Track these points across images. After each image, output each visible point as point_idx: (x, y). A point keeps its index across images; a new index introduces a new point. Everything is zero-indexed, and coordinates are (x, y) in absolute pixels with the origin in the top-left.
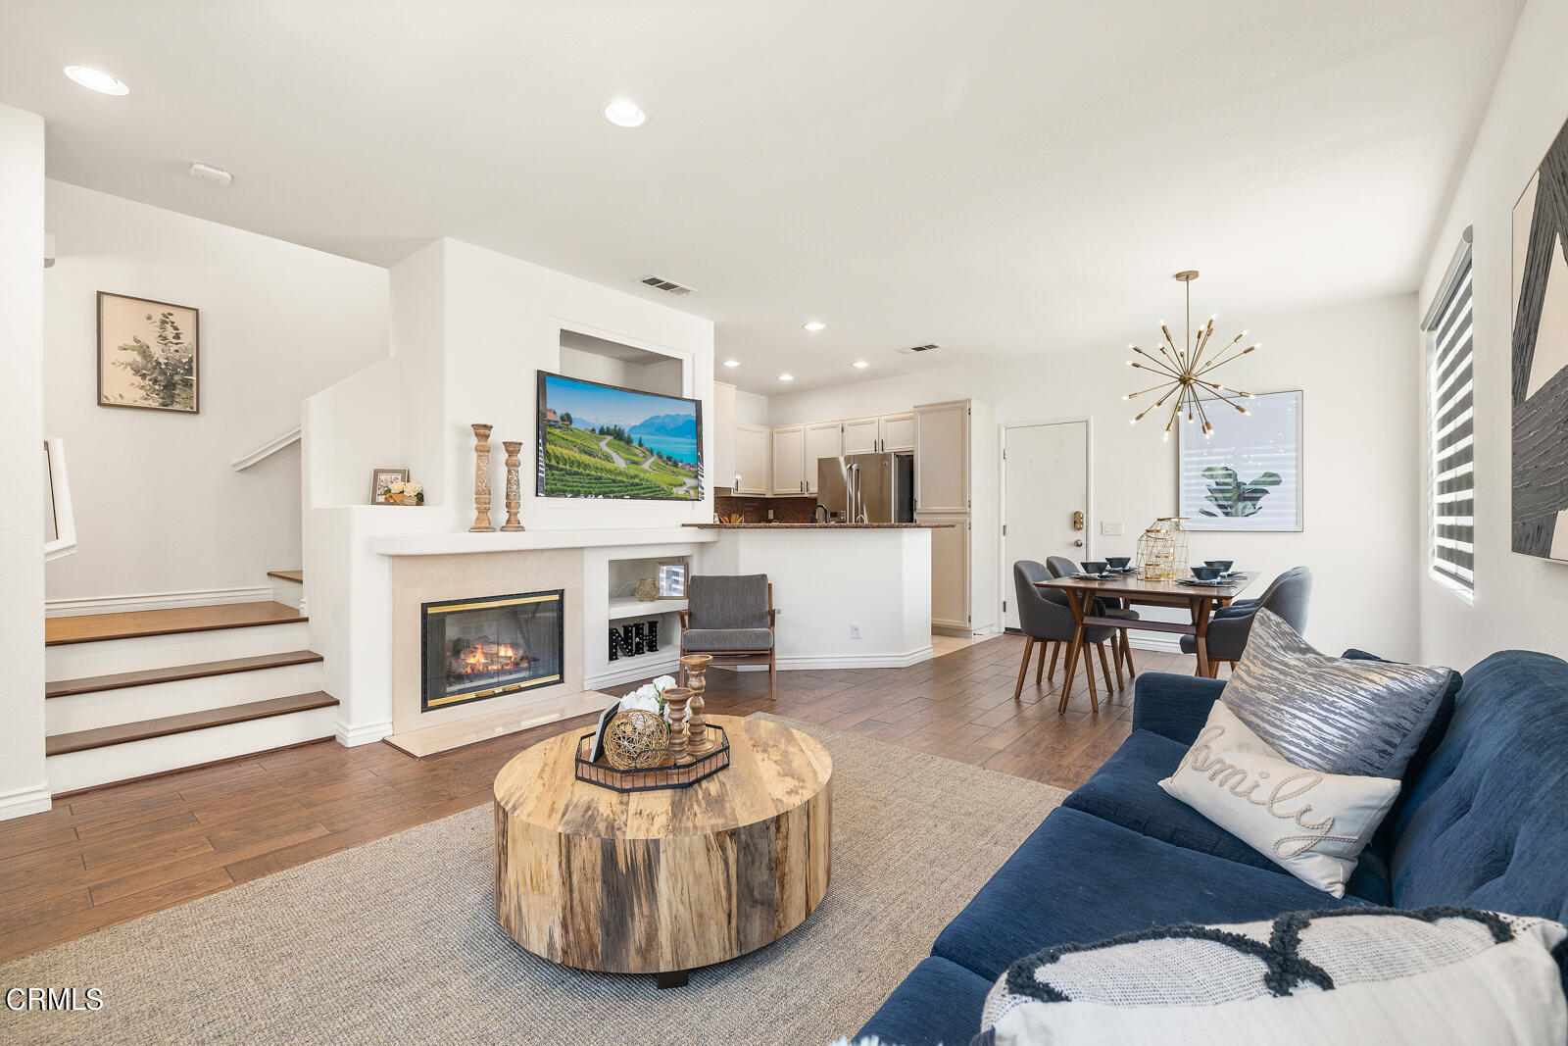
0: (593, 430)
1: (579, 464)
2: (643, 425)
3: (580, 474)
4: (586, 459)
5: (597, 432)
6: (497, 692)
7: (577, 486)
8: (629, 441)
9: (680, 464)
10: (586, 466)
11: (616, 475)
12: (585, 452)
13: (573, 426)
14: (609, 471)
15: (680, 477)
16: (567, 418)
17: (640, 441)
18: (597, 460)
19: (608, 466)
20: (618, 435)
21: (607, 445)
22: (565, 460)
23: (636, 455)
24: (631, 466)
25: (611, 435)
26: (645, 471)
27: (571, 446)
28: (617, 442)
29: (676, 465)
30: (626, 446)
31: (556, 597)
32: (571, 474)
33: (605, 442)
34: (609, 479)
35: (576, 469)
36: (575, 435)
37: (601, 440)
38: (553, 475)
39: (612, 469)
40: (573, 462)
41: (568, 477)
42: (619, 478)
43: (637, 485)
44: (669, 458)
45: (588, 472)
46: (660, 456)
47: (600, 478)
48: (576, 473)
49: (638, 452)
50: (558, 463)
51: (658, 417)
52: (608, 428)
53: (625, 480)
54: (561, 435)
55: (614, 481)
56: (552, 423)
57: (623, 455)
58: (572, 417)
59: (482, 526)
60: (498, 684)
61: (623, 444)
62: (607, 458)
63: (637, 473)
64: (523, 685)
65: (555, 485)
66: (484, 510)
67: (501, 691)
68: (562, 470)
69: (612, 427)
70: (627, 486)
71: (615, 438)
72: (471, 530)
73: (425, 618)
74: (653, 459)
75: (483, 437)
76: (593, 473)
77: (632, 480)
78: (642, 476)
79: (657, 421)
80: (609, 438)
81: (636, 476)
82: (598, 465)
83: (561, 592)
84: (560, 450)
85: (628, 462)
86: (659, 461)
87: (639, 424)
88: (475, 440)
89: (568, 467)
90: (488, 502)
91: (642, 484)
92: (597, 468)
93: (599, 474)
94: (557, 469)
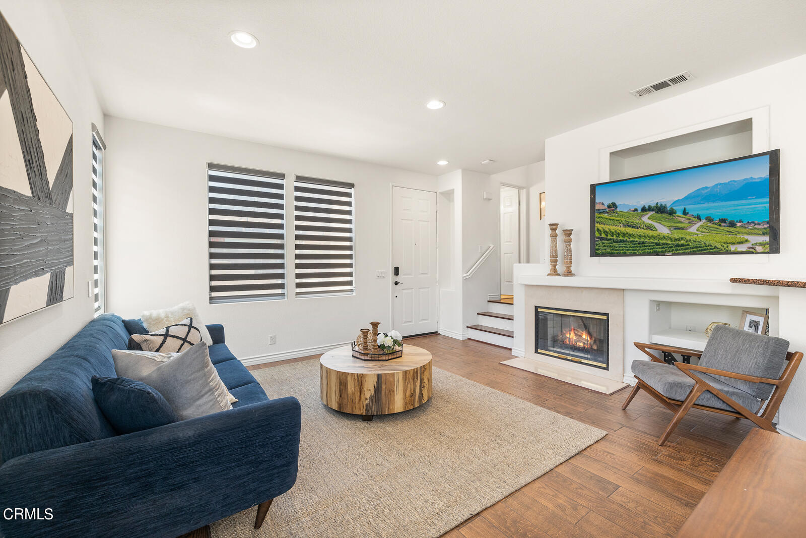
0: (636, 210)
1: (624, 235)
2: (686, 198)
3: (626, 241)
4: (630, 230)
5: (639, 210)
6: (568, 358)
7: (623, 250)
8: (672, 213)
9: (739, 224)
10: (630, 235)
11: (659, 239)
12: (629, 226)
13: (618, 210)
14: (653, 237)
15: (738, 236)
16: (613, 206)
17: (684, 210)
18: (639, 230)
19: (651, 233)
20: (660, 209)
21: (648, 218)
22: (613, 233)
23: (681, 222)
24: (675, 231)
25: (653, 210)
26: (692, 234)
27: (617, 223)
28: (660, 215)
29: (732, 224)
30: (669, 217)
31: (605, 318)
32: (617, 242)
33: (648, 216)
34: (652, 243)
35: (621, 238)
36: (622, 216)
37: (643, 216)
38: (603, 243)
39: (656, 235)
40: (619, 234)
41: (614, 244)
42: (663, 241)
43: (682, 245)
44: (723, 221)
45: (632, 239)
46: (710, 220)
47: (643, 243)
48: (621, 241)
49: (682, 220)
50: (601, 234)
51: (707, 188)
52: (649, 206)
53: (669, 242)
54: (608, 217)
55: (657, 244)
56: (601, 211)
57: (666, 224)
58: (617, 204)
59: (555, 273)
60: (570, 355)
61: (665, 215)
62: (650, 228)
63: (681, 236)
64: (583, 361)
65: (606, 250)
66: (554, 266)
67: (570, 359)
68: (610, 239)
69: (654, 205)
70: (672, 247)
71: (657, 212)
72: (549, 275)
73: (537, 313)
74: (701, 223)
75: (554, 230)
76: (636, 239)
77: (677, 242)
78: (688, 238)
79: (706, 191)
80: (651, 213)
81: (682, 238)
82: (642, 234)
83: (607, 315)
84: (608, 227)
85: (672, 229)
86: (709, 224)
87: (681, 198)
88: (550, 232)
89: (615, 237)
90: (556, 261)
91: (688, 245)
92: (640, 236)
93: (642, 240)
94: (606, 239)
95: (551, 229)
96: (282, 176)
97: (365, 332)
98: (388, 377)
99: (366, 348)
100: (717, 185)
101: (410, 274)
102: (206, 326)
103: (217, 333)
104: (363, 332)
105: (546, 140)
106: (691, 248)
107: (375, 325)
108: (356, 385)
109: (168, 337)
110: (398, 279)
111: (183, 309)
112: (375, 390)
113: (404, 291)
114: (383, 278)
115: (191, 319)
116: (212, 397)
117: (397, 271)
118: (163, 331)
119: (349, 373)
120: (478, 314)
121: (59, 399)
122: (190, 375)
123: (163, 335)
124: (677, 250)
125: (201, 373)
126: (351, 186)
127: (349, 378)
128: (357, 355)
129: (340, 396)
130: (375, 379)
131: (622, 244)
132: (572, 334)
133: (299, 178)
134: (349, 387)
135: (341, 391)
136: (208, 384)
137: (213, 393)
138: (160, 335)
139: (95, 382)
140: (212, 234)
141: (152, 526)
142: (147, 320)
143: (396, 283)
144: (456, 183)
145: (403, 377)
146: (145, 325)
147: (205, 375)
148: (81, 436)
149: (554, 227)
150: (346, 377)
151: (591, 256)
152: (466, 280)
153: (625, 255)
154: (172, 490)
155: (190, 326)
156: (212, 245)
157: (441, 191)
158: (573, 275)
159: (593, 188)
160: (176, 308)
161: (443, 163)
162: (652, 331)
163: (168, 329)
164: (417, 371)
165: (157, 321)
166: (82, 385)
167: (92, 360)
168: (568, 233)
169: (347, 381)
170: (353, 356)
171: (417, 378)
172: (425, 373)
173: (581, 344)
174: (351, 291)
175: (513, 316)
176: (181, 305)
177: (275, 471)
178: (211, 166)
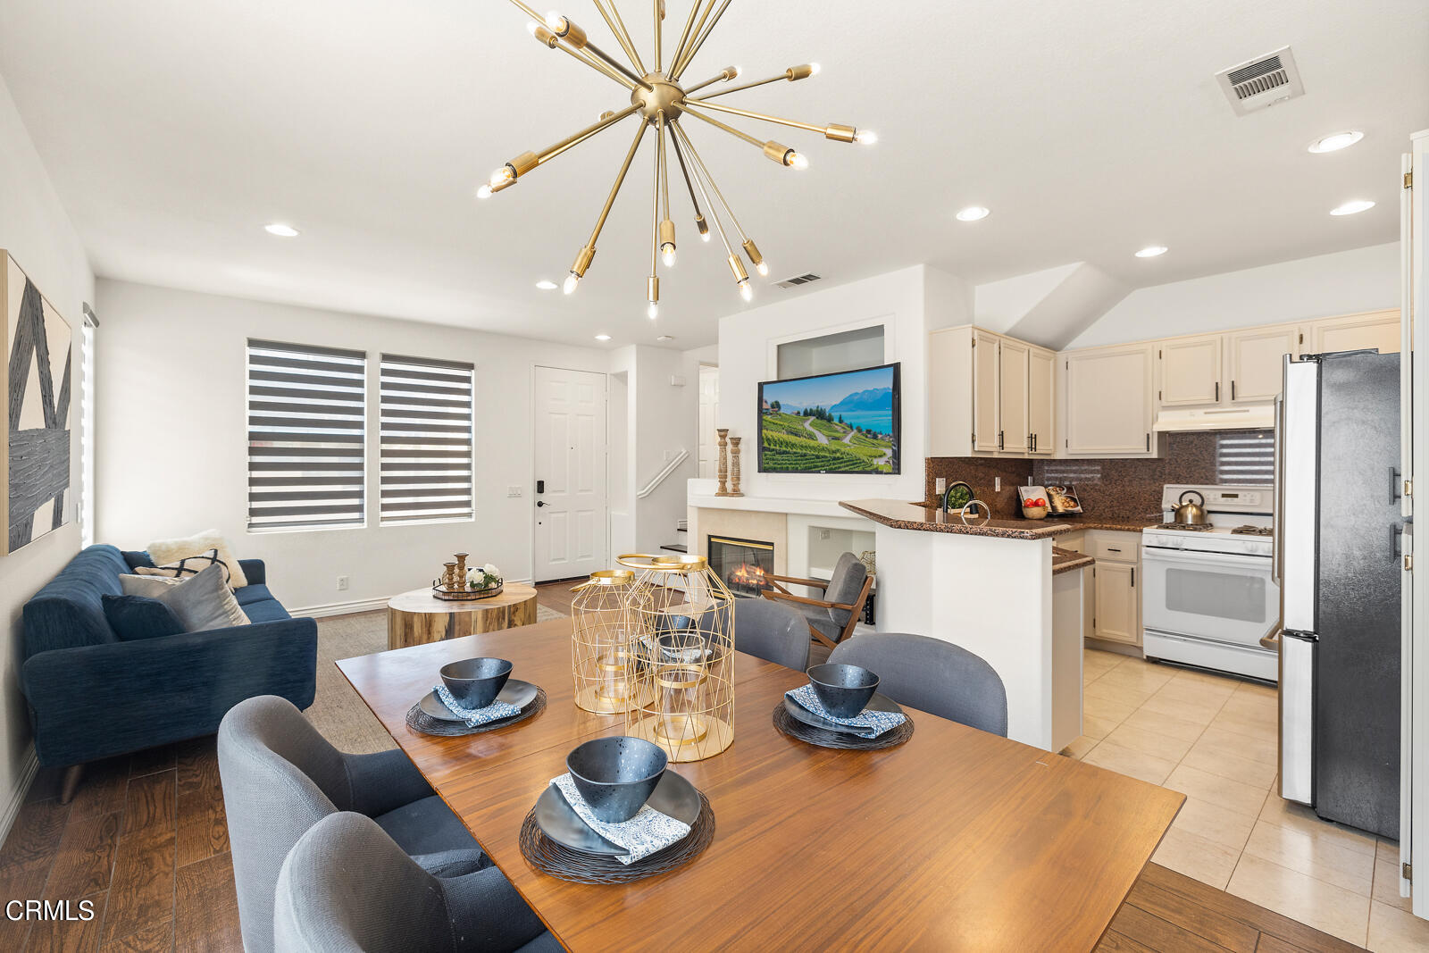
0: (798, 413)
1: (787, 444)
2: (842, 403)
3: (789, 453)
4: (792, 439)
5: (802, 414)
7: (785, 464)
8: (830, 420)
9: (880, 436)
10: (793, 445)
11: (819, 451)
12: (792, 433)
13: (782, 411)
14: (813, 448)
15: (879, 448)
16: (777, 406)
17: (840, 418)
18: (802, 439)
19: (812, 443)
20: (820, 414)
21: (810, 425)
22: (776, 442)
23: (837, 431)
24: (833, 441)
25: (814, 415)
26: (846, 446)
27: (779, 428)
28: (819, 421)
29: (875, 437)
30: (828, 424)
31: (770, 548)
32: (780, 454)
33: (809, 422)
34: (813, 455)
35: (784, 449)
36: (785, 420)
37: (805, 421)
39: (816, 446)
40: (781, 443)
41: (778, 457)
42: (822, 454)
43: (838, 458)
44: (869, 431)
45: (794, 450)
46: (859, 430)
47: (805, 455)
48: (785, 452)
49: (839, 428)
50: (770, 445)
51: (857, 393)
52: (811, 410)
53: (827, 455)
54: (771, 420)
55: (818, 457)
56: (767, 412)
57: (825, 432)
58: (781, 403)
59: (723, 492)
61: (824, 422)
62: (811, 437)
63: (837, 447)
65: (768, 464)
66: (723, 483)
68: (773, 450)
69: (815, 409)
70: (830, 460)
71: (818, 418)
72: (718, 495)
73: (710, 542)
74: (853, 433)
75: (723, 437)
76: (799, 451)
77: (834, 455)
78: (843, 450)
79: (856, 398)
80: (812, 418)
81: (838, 450)
82: (804, 444)
83: (772, 544)
84: (771, 433)
85: (830, 438)
86: (859, 435)
87: (838, 403)
88: (719, 439)
89: (778, 448)
90: (726, 477)
91: (843, 458)
92: (802, 446)
93: (804, 451)
94: (769, 450)
95: (720, 436)
96: (362, 355)
97: (450, 567)
98: (462, 616)
99: (450, 585)
100: (864, 392)
101: (563, 491)
102: (239, 561)
103: (254, 570)
104: (448, 567)
105: (720, 320)
106: (845, 462)
107: (462, 558)
108: (424, 626)
109: (183, 572)
110: (542, 498)
111: (206, 539)
112: (446, 632)
113: (553, 515)
114: (519, 496)
115: (216, 551)
116: (226, 620)
117: (540, 487)
118: (177, 564)
119: (415, 613)
120: (661, 547)
121: (76, 608)
122: (203, 596)
123: (176, 569)
124: (834, 464)
125: (215, 594)
126: (470, 367)
127: (416, 619)
128: (440, 595)
129: (406, 641)
130: (447, 619)
131: (785, 457)
132: (743, 571)
133: (387, 358)
134: (415, 629)
135: (406, 635)
136: (223, 606)
137: (228, 616)
138: (173, 569)
139: (105, 599)
140: (253, 436)
141: (162, 722)
142: (154, 553)
143: (540, 504)
144: (629, 362)
145: (483, 618)
146: (153, 558)
147: (219, 597)
148: (96, 639)
149: (722, 433)
150: (412, 618)
151: (759, 472)
152: (642, 499)
153: (787, 471)
154: (182, 691)
155: (214, 560)
156: (252, 451)
157: (613, 372)
158: (742, 495)
159: (761, 386)
160: (195, 537)
161: (603, 338)
162: (812, 562)
163: (183, 562)
164: (503, 612)
165: (168, 552)
166: (94, 601)
167: (98, 585)
168: (736, 441)
169: (412, 621)
170: (434, 597)
171: (504, 619)
172: (517, 613)
173: (755, 582)
174: (469, 515)
175: (686, 547)
176: (204, 533)
177: (289, 685)
178: (253, 343)
